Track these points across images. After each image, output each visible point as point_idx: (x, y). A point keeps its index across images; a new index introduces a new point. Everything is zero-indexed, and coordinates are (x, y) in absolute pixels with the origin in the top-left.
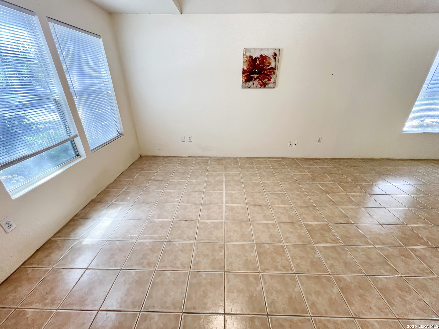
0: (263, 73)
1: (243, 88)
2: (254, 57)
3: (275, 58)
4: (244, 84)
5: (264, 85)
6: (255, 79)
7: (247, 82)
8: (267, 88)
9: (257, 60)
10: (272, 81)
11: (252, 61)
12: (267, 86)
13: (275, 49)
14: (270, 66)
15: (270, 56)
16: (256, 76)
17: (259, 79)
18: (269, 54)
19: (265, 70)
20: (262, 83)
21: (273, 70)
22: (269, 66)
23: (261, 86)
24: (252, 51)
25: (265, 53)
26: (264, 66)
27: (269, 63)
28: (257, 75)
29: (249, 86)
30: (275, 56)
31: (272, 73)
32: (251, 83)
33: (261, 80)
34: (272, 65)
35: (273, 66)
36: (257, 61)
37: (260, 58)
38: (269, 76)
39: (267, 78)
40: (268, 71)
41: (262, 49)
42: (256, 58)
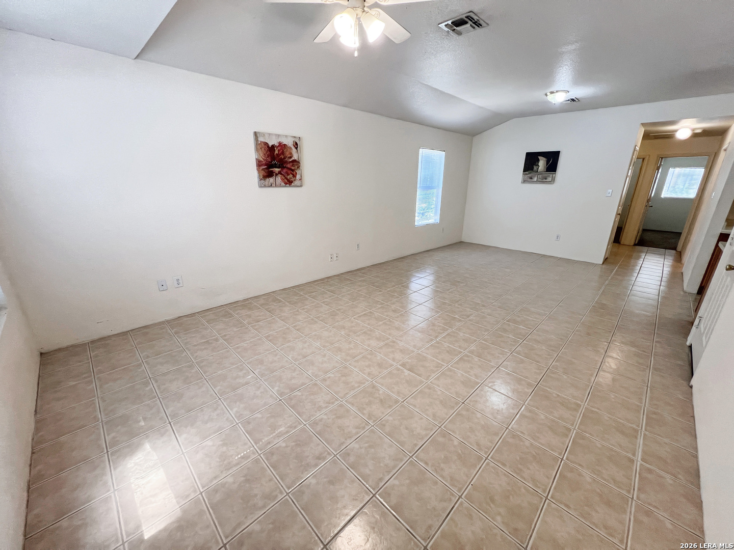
0: (285, 167)
1: (260, 187)
2: (270, 145)
3: (296, 148)
4: (263, 181)
5: (289, 183)
6: (277, 175)
7: (266, 178)
8: (293, 186)
9: (275, 148)
10: (298, 177)
11: (268, 150)
12: (293, 184)
13: (295, 137)
14: (293, 159)
15: (290, 145)
16: (277, 170)
17: (281, 174)
18: (289, 142)
19: (286, 162)
20: (286, 181)
21: (296, 163)
22: (291, 157)
23: (286, 184)
24: (267, 136)
25: (285, 141)
26: (285, 158)
27: (291, 153)
28: (279, 170)
29: (270, 185)
30: (296, 145)
31: (296, 167)
32: (271, 180)
33: (284, 177)
34: (295, 157)
35: (296, 159)
36: (275, 151)
37: (279, 146)
38: (293, 170)
39: (292, 174)
40: (291, 164)
41: (279, 136)
42: (273, 146)
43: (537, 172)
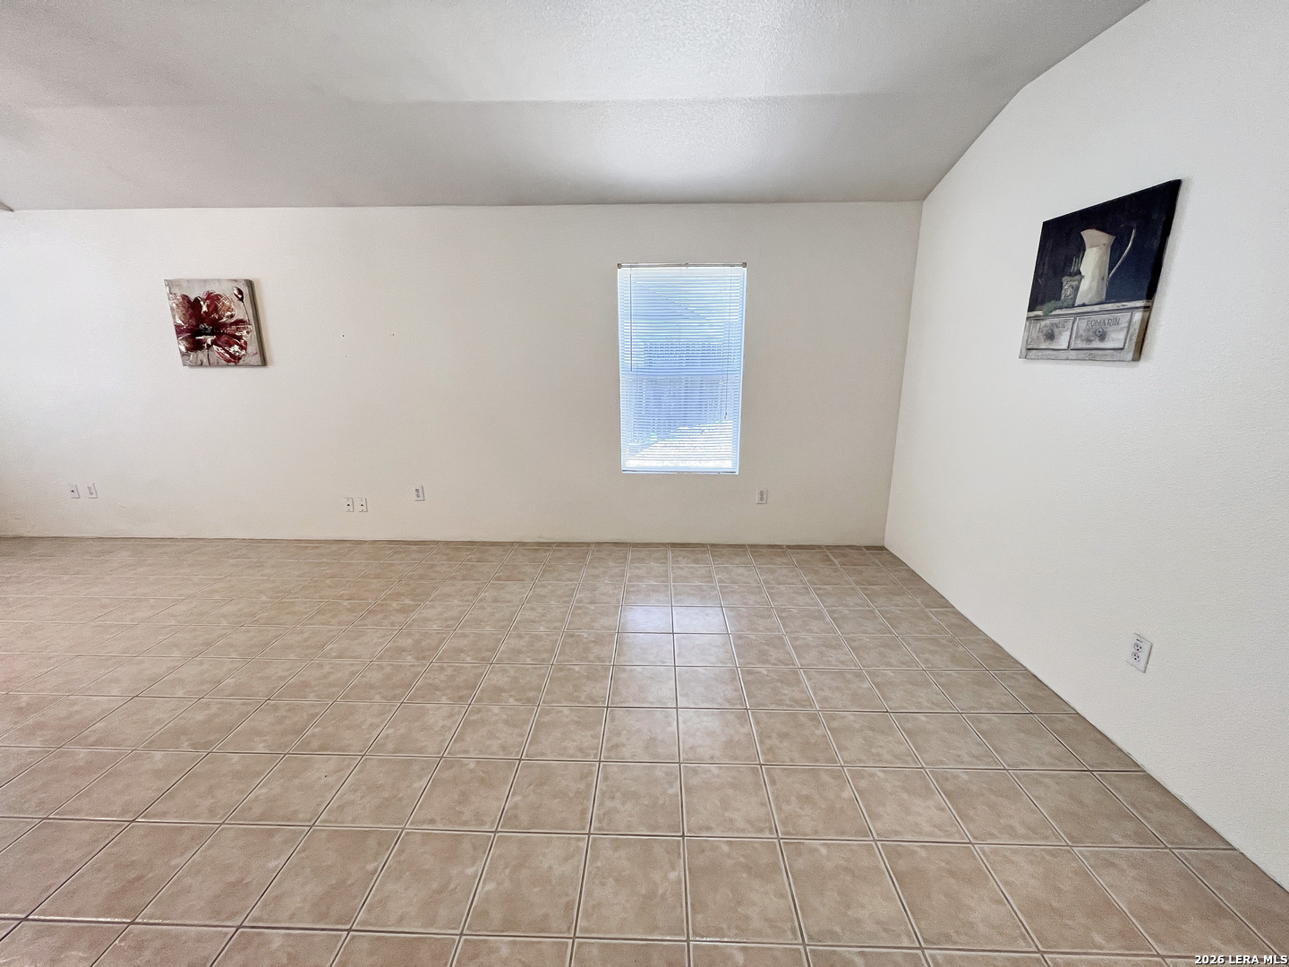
0: (224, 333)
1: (185, 365)
2: (192, 298)
3: (243, 300)
5: (234, 360)
6: (209, 346)
7: (191, 351)
8: (243, 366)
9: (202, 303)
10: (249, 349)
11: (192, 306)
12: (241, 362)
13: (236, 281)
14: (236, 318)
15: (228, 296)
16: (209, 340)
17: (218, 345)
18: (226, 291)
19: (224, 325)
20: (228, 356)
21: (244, 325)
22: (232, 316)
23: (229, 361)
24: (185, 285)
25: (216, 290)
26: (221, 318)
27: (230, 310)
28: (212, 338)
29: (199, 362)
30: (241, 295)
31: (245, 332)
32: (202, 355)
33: (224, 349)
34: (239, 314)
35: (243, 318)
36: (201, 307)
37: (207, 299)
38: (239, 338)
39: (238, 344)
40: (234, 327)
41: (205, 281)
42: (196, 299)
43: (1073, 306)
